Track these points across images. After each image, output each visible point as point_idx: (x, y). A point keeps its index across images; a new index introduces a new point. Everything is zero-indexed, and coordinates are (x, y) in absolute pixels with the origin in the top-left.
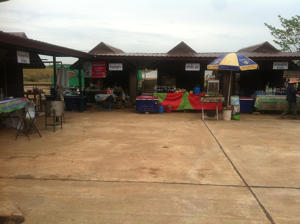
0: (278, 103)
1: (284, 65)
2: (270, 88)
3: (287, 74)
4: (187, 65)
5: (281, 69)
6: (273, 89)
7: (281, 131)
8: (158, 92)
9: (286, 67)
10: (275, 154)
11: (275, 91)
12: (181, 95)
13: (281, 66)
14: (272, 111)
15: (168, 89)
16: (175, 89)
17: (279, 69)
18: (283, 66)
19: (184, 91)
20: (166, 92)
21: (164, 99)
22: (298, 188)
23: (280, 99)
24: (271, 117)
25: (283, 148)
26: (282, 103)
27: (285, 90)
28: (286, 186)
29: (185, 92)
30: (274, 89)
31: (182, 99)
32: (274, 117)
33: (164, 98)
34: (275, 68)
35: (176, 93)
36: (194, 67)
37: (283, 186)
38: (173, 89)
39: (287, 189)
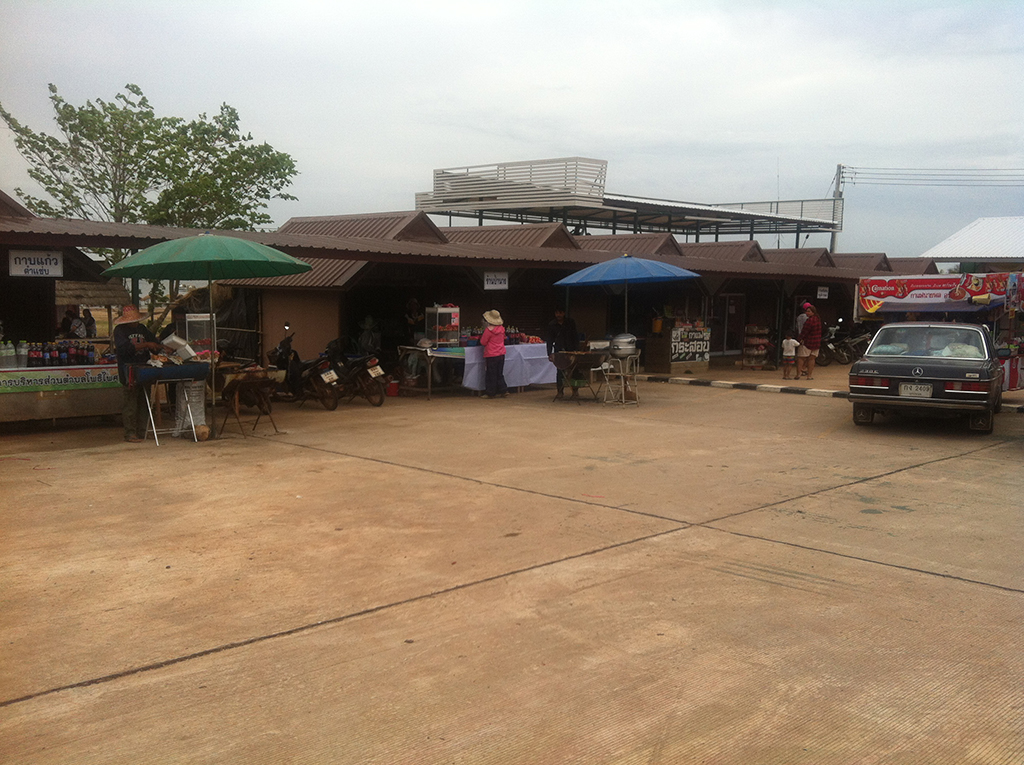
0: (41, 394)
1: (48, 261)
2: (6, 344)
3: (78, 293)
5: (39, 275)
6: (16, 345)
7: (46, 490)
9: (56, 271)
10: (14, 579)
11: (24, 351)
13: (38, 267)
14: (20, 422)
17: (34, 275)
18: (45, 267)
22: (79, 685)
23: (47, 381)
24: (18, 446)
25: (46, 552)
26: (55, 391)
27: (59, 349)
28: (39, 689)
30: (21, 347)
32: (26, 446)
34: (17, 270)
37: (26, 693)
39: (39, 701)
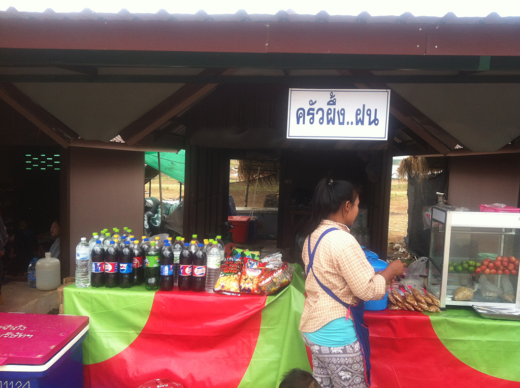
4: (298, 99)
8: (100, 280)
12: (252, 308)
15: (165, 260)
16: (214, 259)
19: (273, 283)
20: (152, 280)
21: (134, 335)
29: (283, 286)
31: (260, 338)
33: (133, 327)
35: (219, 293)
36: (350, 116)
38: (203, 261)
